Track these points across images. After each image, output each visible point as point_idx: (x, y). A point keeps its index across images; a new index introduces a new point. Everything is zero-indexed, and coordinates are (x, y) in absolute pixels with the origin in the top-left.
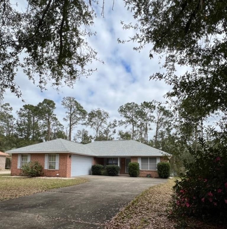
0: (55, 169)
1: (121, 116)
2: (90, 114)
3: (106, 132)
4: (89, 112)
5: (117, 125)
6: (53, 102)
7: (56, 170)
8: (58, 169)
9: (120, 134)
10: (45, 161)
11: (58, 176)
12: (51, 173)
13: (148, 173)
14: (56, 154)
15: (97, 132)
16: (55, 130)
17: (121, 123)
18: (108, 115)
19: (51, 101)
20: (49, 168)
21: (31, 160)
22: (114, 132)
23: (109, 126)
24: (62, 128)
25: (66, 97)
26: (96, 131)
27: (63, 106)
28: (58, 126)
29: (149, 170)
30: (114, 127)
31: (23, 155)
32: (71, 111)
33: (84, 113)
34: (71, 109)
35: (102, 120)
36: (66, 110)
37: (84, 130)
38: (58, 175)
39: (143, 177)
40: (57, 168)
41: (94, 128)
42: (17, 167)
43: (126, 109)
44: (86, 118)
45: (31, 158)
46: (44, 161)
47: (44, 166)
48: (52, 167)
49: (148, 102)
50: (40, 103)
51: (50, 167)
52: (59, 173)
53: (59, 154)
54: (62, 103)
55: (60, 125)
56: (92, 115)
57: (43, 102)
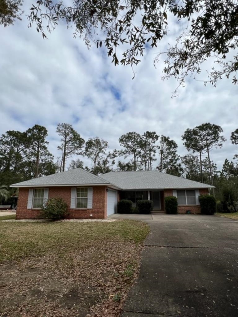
0: (87, 207)
1: (121, 145)
2: (87, 143)
3: (105, 162)
4: (86, 140)
5: (117, 155)
6: (45, 128)
7: (89, 209)
8: (92, 208)
9: (120, 164)
10: (72, 197)
11: (91, 218)
12: (81, 213)
13: (187, 209)
14: (88, 188)
15: (95, 162)
16: (42, 160)
17: (122, 153)
18: (106, 145)
19: (43, 128)
20: (77, 207)
21: (49, 196)
22: (113, 163)
23: (108, 156)
24: (51, 158)
25: (61, 124)
26: (93, 161)
27: (58, 133)
28: (47, 156)
29: (187, 205)
30: (113, 157)
31: (37, 190)
32: (66, 139)
33: (81, 141)
34: (66, 137)
35: (100, 149)
36: (62, 137)
37: (79, 160)
38: (91, 215)
39: (182, 214)
40: (90, 206)
41: (92, 158)
42: (27, 207)
43: (127, 138)
44: (83, 147)
45: (49, 194)
46: (70, 197)
47: (70, 204)
48: (82, 204)
49: (152, 132)
50: (30, 129)
51: (78, 205)
52: (92, 213)
53: (92, 188)
54: (57, 130)
55: (49, 154)
56: (90, 144)
57: (34, 128)
